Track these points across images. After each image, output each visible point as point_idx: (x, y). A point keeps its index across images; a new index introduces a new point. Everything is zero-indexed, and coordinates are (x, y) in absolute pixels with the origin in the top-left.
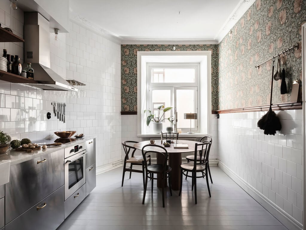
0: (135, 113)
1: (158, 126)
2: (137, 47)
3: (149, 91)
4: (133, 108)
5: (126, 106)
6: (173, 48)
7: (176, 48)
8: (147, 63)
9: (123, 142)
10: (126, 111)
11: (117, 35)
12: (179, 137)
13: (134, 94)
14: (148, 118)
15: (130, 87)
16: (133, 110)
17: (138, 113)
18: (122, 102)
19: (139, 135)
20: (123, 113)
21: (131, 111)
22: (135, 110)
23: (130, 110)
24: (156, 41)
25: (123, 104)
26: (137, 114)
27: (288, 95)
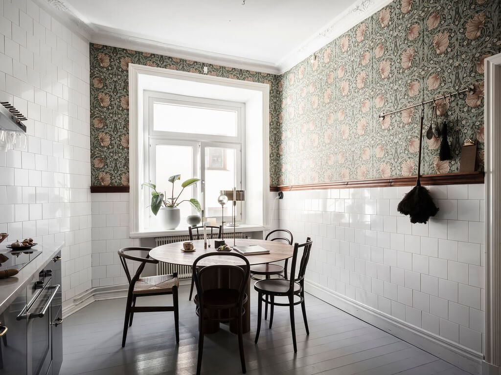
0: (125, 189)
1: (173, 215)
2: (129, 54)
3: (150, 146)
4: (120, 180)
5: (101, 175)
6: (202, 68)
7: (208, 69)
8: (144, 90)
9: (120, 250)
10: (103, 184)
11: (86, 19)
12: (214, 234)
13: (121, 151)
14: (155, 200)
15: (111, 135)
16: (121, 183)
17: (131, 190)
18: (93, 165)
19: (133, 233)
20: (96, 189)
21: (116, 184)
22: (125, 183)
23: (111, 183)
24: (170, 50)
25: (94, 169)
26: (129, 192)
27: (450, 163)
